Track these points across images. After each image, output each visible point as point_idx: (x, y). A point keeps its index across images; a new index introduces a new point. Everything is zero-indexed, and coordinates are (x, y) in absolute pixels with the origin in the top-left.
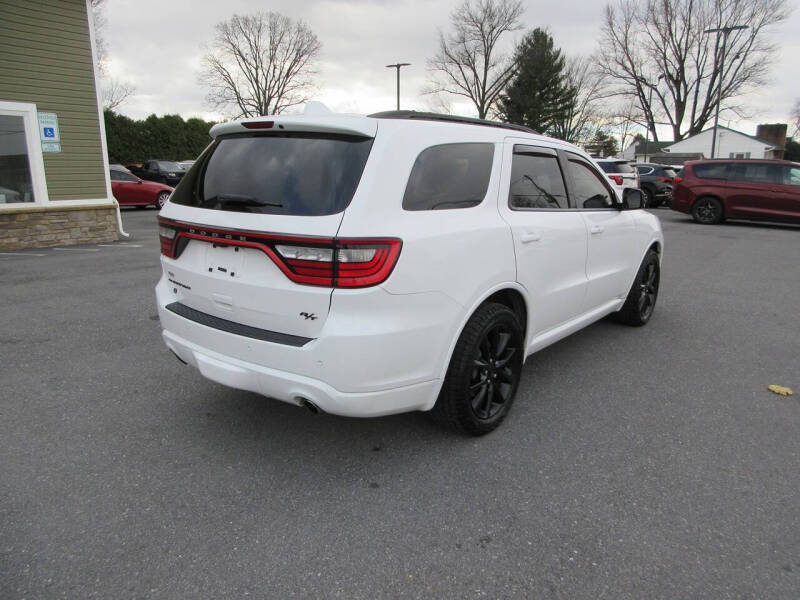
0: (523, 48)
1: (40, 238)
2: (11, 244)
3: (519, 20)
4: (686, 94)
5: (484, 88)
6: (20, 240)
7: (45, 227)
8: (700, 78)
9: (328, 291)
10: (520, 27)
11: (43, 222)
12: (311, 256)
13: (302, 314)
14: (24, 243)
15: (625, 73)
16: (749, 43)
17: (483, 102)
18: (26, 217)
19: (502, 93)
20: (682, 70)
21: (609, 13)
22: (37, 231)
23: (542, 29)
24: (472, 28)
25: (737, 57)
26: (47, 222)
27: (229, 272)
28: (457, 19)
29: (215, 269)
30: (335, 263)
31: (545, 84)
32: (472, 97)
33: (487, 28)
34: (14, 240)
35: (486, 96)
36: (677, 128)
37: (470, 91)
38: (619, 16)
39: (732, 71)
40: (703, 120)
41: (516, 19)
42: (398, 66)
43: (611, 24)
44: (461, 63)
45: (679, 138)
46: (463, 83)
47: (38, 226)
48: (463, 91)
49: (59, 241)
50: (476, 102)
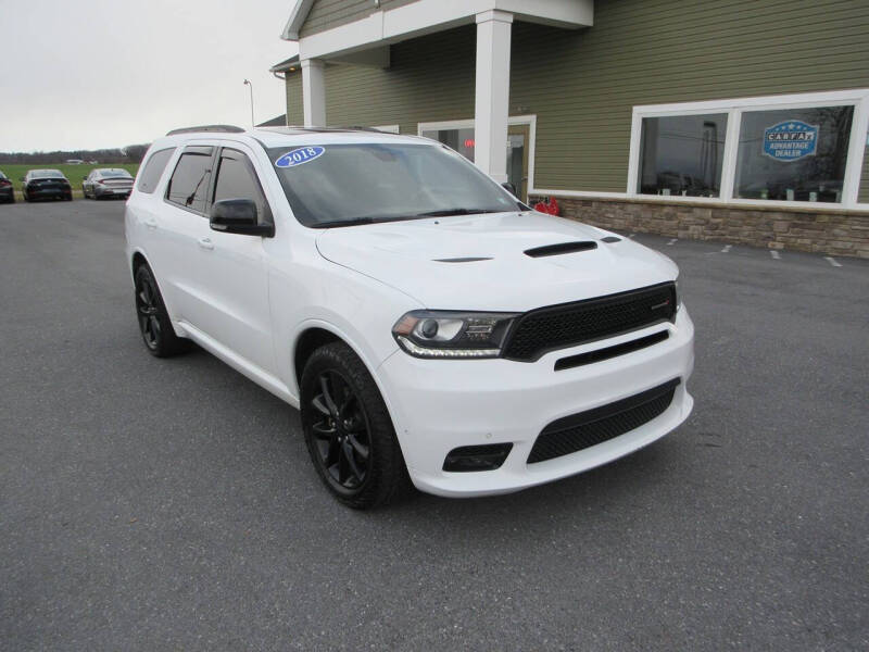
1: (834, 244)
2: (805, 245)
6: (815, 243)
7: (844, 233)
11: (843, 226)
14: (817, 247)
18: (826, 219)
22: (834, 235)
26: (847, 227)
34: (807, 241)
47: (836, 231)
49: (855, 251)
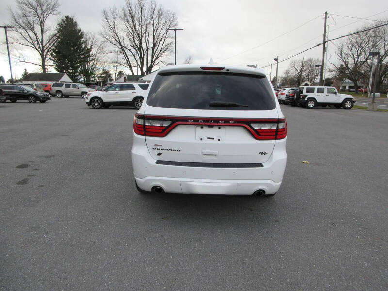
0: (61, 25)
3: (59, 9)
4: (144, 55)
5: (42, 44)
8: (148, 48)
9: (273, 141)
10: (59, 13)
12: (266, 127)
13: (260, 153)
15: (116, 42)
16: (166, 34)
17: (43, 51)
19: (53, 47)
20: (141, 44)
21: (105, 14)
23: (70, 16)
24: (29, 9)
25: (161, 40)
27: (216, 139)
28: (20, 3)
29: (205, 138)
30: (278, 129)
31: (75, 44)
32: (36, 48)
33: (39, 11)
35: (44, 48)
36: (142, 69)
37: (34, 45)
38: (110, 15)
39: (160, 46)
40: (151, 67)
41: (57, 9)
42: (5, 27)
43: (107, 19)
44: (26, 28)
45: (143, 74)
46: (29, 39)
48: (30, 44)
50: (39, 51)
